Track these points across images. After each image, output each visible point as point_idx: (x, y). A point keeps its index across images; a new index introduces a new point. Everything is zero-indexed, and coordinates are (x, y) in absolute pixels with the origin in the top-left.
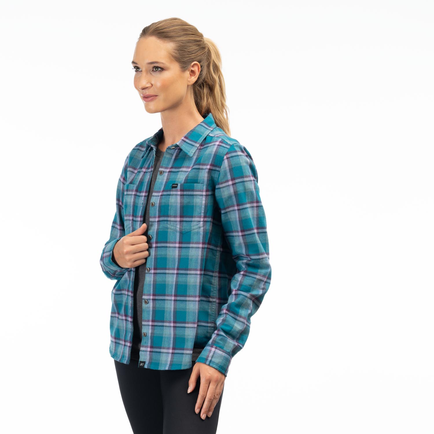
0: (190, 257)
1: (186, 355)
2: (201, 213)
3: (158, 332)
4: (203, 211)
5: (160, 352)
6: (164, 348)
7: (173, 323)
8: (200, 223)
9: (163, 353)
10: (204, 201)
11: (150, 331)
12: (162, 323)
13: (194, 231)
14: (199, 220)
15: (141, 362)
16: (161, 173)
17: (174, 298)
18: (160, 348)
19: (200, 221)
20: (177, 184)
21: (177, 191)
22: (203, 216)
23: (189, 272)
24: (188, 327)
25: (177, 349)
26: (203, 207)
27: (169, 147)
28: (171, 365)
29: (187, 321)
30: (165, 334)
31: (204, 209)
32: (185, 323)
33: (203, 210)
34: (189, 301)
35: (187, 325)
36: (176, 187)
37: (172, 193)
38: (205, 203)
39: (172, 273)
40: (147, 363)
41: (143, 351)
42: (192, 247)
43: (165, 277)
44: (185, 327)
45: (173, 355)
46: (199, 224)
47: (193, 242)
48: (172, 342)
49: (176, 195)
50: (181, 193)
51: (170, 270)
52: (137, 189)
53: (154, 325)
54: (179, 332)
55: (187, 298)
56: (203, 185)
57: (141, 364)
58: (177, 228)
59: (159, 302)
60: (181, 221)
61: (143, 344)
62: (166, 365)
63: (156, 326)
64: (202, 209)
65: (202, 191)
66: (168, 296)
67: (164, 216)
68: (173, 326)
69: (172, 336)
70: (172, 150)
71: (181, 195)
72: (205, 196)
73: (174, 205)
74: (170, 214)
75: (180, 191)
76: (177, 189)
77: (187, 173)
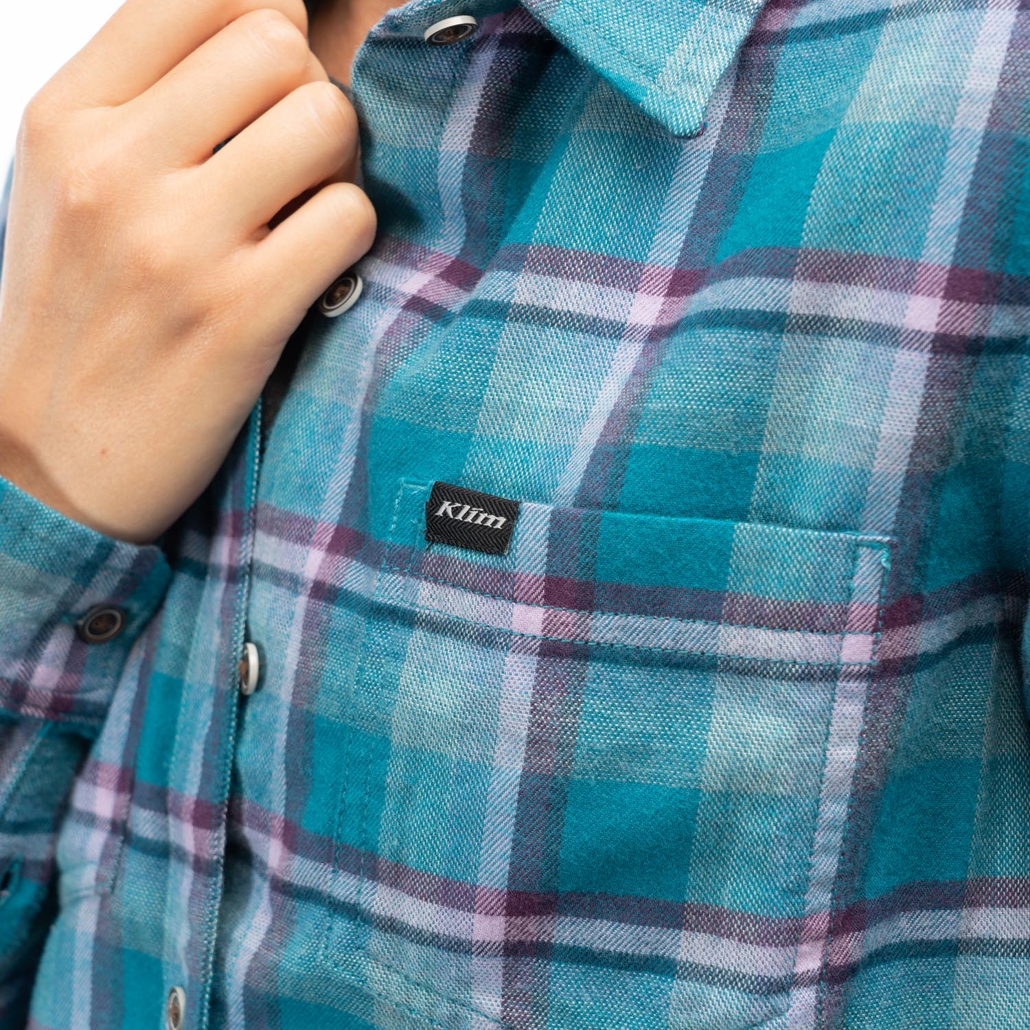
2: (798, 889)
4: (826, 865)
8: (779, 1001)
10: (844, 738)
14: (777, 973)
19: (782, 986)
20: (511, 510)
22: (821, 923)
26: (835, 810)
27: (393, 24)
31: (836, 838)
33: (826, 849)
36: (501, 542)
38: (863, 766)
46: (777, 1012)
49: (488, 639)
50: (548, 624)
56: (853, 552)
60: (513, 950)
64: (820, 839)
65: (837, 626)
70: (434, 55)
71: (550, 650)
72: (859, 676)
73: (453, 752)
74: (396, 852)
75: (540, 592)
76: (506, 563)
77: (628, 354)
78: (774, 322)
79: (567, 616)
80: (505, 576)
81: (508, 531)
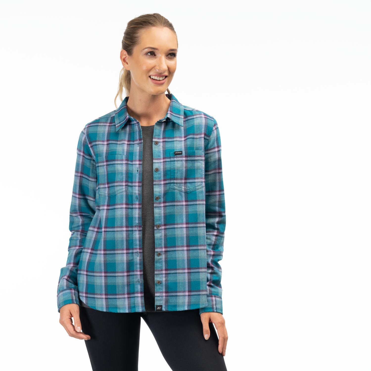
0: (198, 213)
1: (202, 296)
2: (202, 175)
3: (171, 279)
5: (177, 296)
6: (180, 292)
7: (188, 269)
9: (179, 296)
10: (203, 165)
11: (164, 279)
12: (174, 271)
13: (199, 190)
15: (157, 306)
16: (157, 143)
17: (187, 249)
18: (176, 292)
19: (202, 182)
20: (182, 152)
21: (182, 157)
22: (204, 178)
23: (198, 225)
24: (202, 272)
25: (194, 291)
26: (203, 169)
27: (160, 120)
28: (189, 305)
29: (200, 266)
30: (179, 280)
32: (199, 268)
33: (203, 172)
34: (201, 249)
35: (200, 270)
36: (181, 154)
37: (176, 159)
39: (180, 227)
40: (164, 306)
41: (158, 297)
42: (199, 204)
43: (175, 231)
44: (199, 272)
45: (190, 297)
47: (200, 200)
48: (187, 286)
49: (182, 161)
50: (185, 159)
51: (179, 225)
52: (127, 158)
53: (168, 273)
54: (193, 277)
55: (199, 247)
56: (202, 152)
57: (159, 308)
58: (182, 189)
59: (171, 253)
60: (185, 183)
61: (157, 291)
62: (184, 306)
63: (170, 274)
65: (202, 157)
66: (179, 247)
67: (171, 179)
68: (188, 272)
69: (187, 281)
71: (186, 161)
72: (204, 160)
73: (180, 169)
74: (177, 177)
75: (185, 157)
76: (182, 155)
77: (183, 142)
78: (193, 138)
79: (187, 158)
80: (182, 156)
81: (182, 153)
